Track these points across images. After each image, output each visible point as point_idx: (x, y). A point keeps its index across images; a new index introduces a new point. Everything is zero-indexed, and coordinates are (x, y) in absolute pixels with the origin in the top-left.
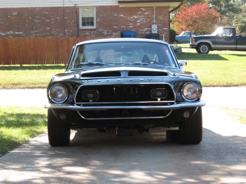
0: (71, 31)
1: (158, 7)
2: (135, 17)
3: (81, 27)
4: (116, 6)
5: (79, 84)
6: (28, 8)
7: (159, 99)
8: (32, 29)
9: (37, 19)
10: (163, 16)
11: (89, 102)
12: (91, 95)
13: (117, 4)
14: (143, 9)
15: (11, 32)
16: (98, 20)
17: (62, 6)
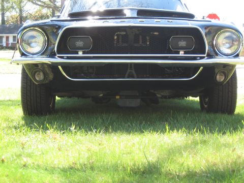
5: (59, 27)
7: (182, 52)
11: (78, 54)
12: (80, 44)
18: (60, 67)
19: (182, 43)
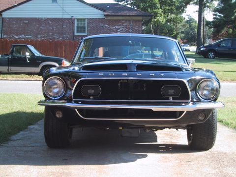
0: (68, 36)
1: (134, 20)
2: (117, 27)
3: (76, 34)
4: (103, 19)
6: (36, 18)
7: (171, 98)
8: (39, 34)
9: (43, 27)
10: (137, 27)
11: (89, 99)
12: (91, 91)
13: (104, 17)
14: (123, 22)
15: (23, 36)
16: (89, 28)
17: (62, 17)
18: (76, 110)
19: (171, 92)
